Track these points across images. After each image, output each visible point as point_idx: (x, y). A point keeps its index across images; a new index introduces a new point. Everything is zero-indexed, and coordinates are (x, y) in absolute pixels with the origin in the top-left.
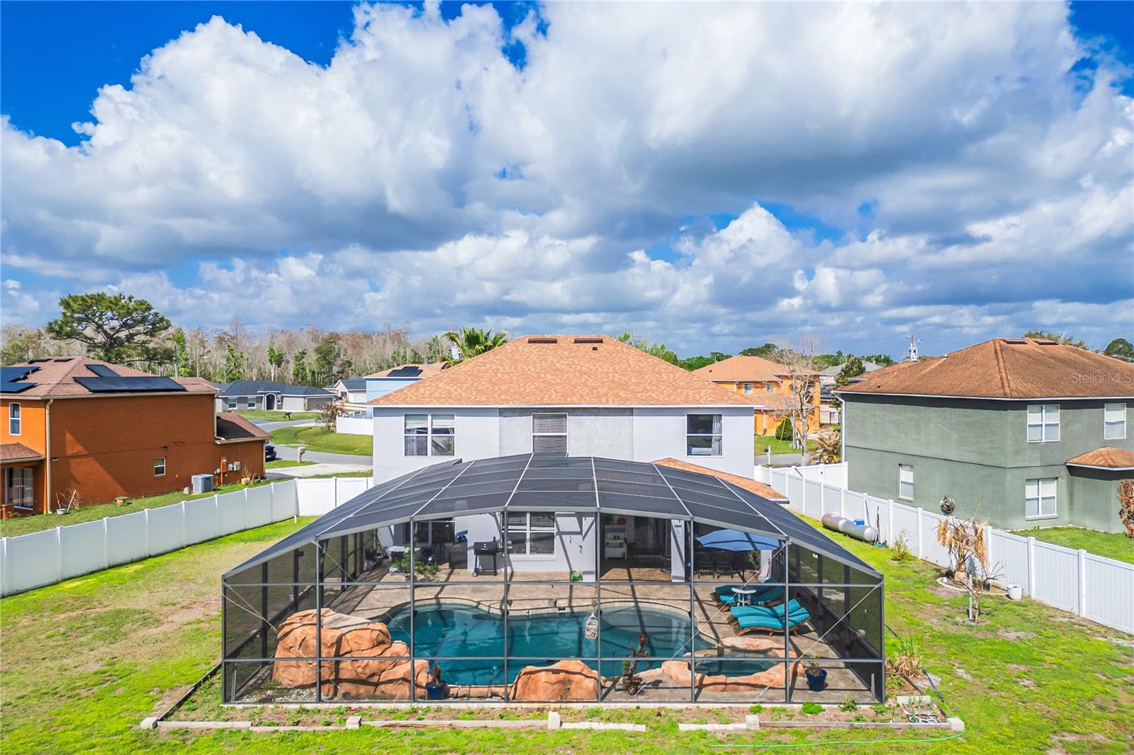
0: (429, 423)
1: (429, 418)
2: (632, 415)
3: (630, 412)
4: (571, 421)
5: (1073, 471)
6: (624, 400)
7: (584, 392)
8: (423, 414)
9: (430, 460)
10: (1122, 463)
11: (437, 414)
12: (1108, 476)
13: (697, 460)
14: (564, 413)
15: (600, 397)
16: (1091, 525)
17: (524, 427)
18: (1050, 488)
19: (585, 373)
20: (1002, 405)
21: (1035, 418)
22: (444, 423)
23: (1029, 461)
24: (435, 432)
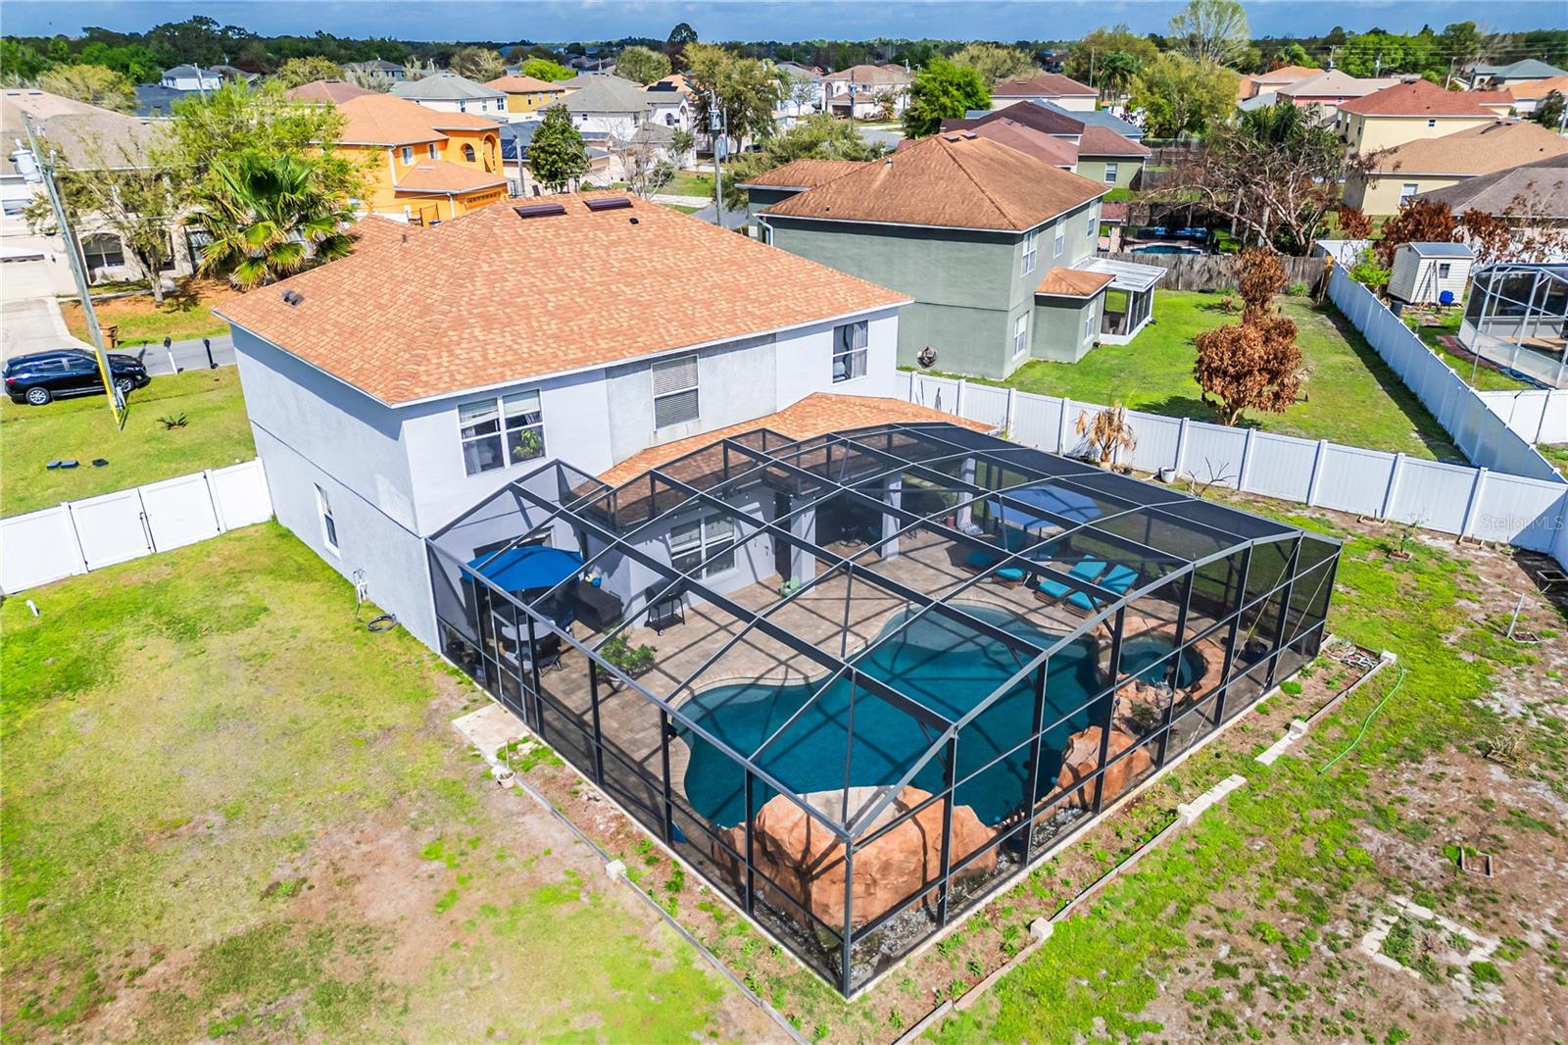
0: (503, 411)
1: (500, 402)
2: (774, 341)
3: (772, 338)
4: (703, 363)
5: (1040, 301)
6: (767, 320)
7: (701, 313)
8: (489, 399)
9: (510, 473)
10: (1086, 288)
11: (511, 394)
12: (1078, 304)
13: (845, 388)
14: (692, 356)
15: (731, 321)
16: (1053, 355)
17: (642, 388)
18: (1023, 322)
19: (667, 276)
20: (1011, 239)
21: (1025, 248)
22: (523, 407)
23: (1019, 299)
24: (512, 422)
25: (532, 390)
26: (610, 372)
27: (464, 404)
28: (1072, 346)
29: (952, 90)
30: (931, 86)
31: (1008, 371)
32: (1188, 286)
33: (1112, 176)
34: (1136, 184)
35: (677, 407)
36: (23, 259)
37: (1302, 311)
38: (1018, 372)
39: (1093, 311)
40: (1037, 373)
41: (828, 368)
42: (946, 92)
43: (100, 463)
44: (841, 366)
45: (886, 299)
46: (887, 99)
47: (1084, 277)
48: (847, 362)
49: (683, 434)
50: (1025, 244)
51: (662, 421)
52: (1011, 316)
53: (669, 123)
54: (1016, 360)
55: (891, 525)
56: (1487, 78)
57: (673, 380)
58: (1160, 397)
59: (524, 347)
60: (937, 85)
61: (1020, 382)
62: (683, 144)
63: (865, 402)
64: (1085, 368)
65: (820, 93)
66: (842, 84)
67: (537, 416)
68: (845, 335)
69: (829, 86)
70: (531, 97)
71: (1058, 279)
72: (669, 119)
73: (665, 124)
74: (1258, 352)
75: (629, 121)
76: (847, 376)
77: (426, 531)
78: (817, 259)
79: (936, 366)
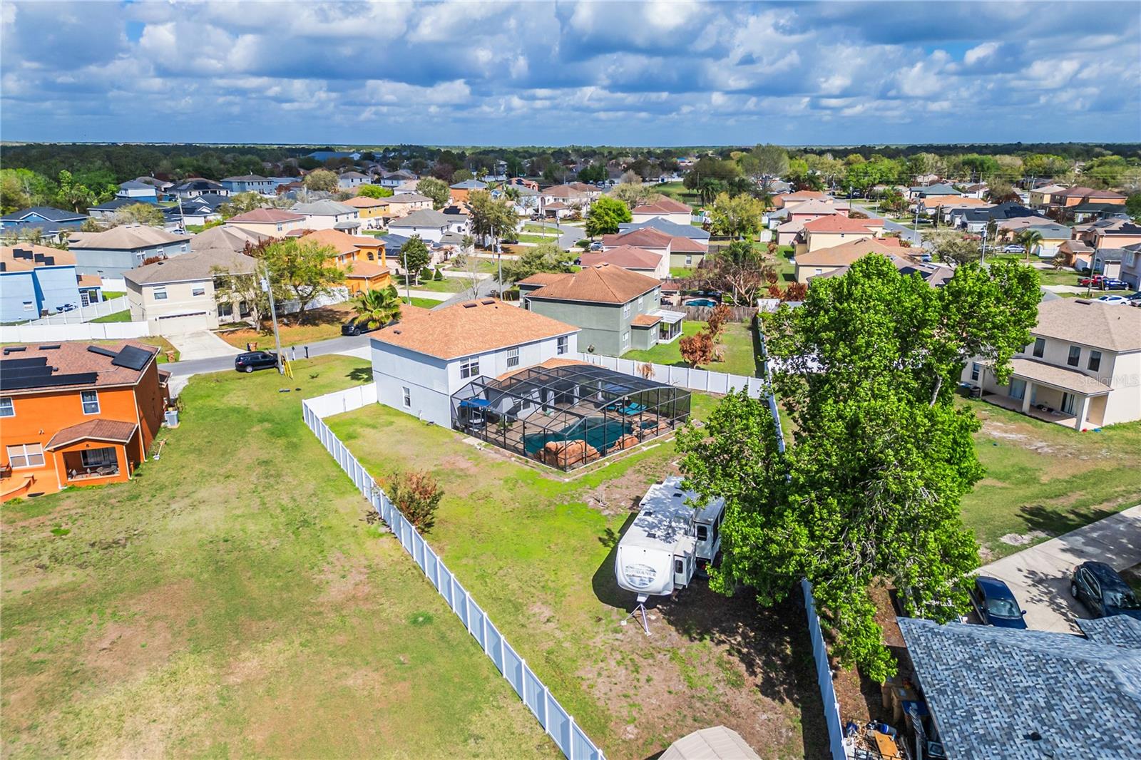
0: (471, 361)
1: (469, 359)
3: (540, 341)
4: (520, 349)
5: (633, 327)
6: (538, 336)
7: (519, 334)
8: (467, 359)
9: (471, 379)
10: (650, 322)
11: (472, 357)
12: (647, 328)
13: (561, 356)
14: (517, 347)
15: (528, 336)
16: (639, 348)
17: (504, 356)
18: (627, 336)
19: (508, 324)
20: (619, 306)
21: (625, 308)
22: (474, 361)
23: (624, 327)
24: (472, 365)
25: (477, 356)
26: (496, 351)
27: (462, 360)
28: (646, 344)
29: (611, 213)
30: (599, 211)
31: (621, 353)
32: (703, 319)
33: (689, 262)
34: (701, 265)
35: (513, 361)
36: (191, 315)
37: (743, 329)
38: (626, 354)
39: (654, 331)
40: (633, 354)
41: (556, 350)
42: (607, 214)
43: (298, 390)
44: (560, 350)
45: (572, 329)
46: (578, 208)
47: (650, 318)
48: (562, 350)
49: (514, 370)
50: (625, 307)
51: (509, 366)
52: (621, 334)
53: (459, 231)
54: (625, 349)
55: (576, 400)
56: (918, 193)
57: (513, 354)
58: (675, 362)
59: (475, 345)
60: (602, 210)
61: (624, 357)
62: (467, 243)
63: (567, 361)
64: (651, 352)
65: (538, 202)
66: (550, 198)
67: (477, 363)
68: (561, 340)
69: (543, 199)
70: (371, 209)
71: (640, 319)
72: (459, 229)
73: (457, 232)
74: (698, 345)
75: (439, 231)
76: (562, 353)
77: (451, 394)
78: (551, 317)
79: (594, 352)
